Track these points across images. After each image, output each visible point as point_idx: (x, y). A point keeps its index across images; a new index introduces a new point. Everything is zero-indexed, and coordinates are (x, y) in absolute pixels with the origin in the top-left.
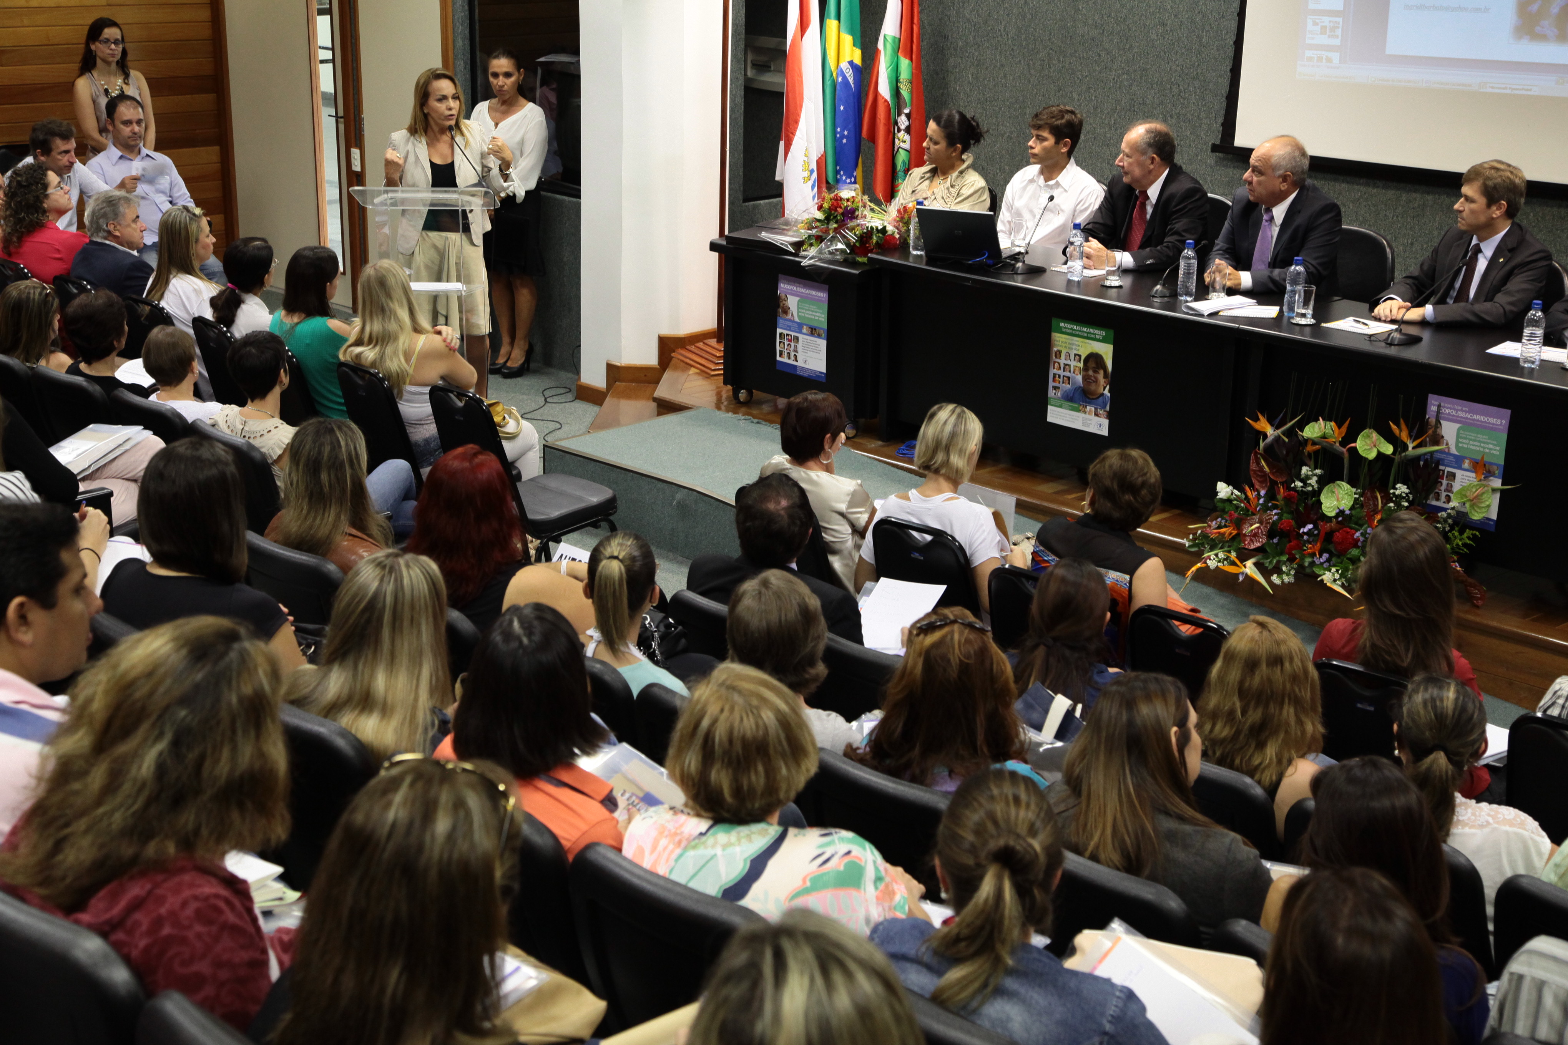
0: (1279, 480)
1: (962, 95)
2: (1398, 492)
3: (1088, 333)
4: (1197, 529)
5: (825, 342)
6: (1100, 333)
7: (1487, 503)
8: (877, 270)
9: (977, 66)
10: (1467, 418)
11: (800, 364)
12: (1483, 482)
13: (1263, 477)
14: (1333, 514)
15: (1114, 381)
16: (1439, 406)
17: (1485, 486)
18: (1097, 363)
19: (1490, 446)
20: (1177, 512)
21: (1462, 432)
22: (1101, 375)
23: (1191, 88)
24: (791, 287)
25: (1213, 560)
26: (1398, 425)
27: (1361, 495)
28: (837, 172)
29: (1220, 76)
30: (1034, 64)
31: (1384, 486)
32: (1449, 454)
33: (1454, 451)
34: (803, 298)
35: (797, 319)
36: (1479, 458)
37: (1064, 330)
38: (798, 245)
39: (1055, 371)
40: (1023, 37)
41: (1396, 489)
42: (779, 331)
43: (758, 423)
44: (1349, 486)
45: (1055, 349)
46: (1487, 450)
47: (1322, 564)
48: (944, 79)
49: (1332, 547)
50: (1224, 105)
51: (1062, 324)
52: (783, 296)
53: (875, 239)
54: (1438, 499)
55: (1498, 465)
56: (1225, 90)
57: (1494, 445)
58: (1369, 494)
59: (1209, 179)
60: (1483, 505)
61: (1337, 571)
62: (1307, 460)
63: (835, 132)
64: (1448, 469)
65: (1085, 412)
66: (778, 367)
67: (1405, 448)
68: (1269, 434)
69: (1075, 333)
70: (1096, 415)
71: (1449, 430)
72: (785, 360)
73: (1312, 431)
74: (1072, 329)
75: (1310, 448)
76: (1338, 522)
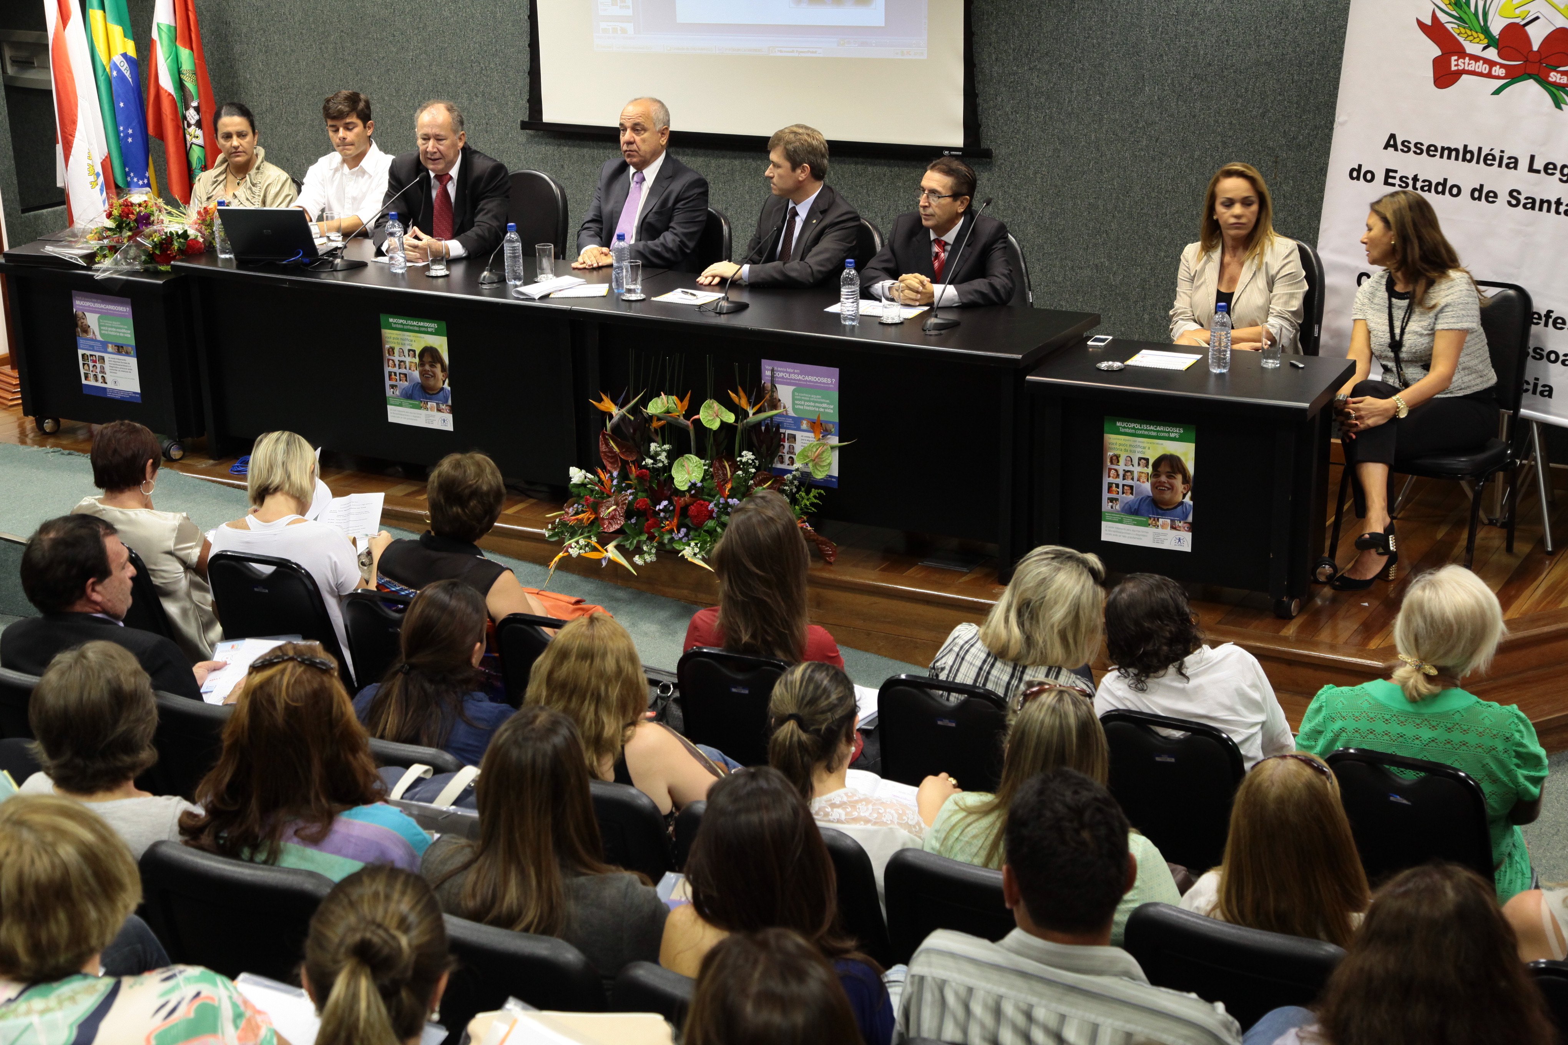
0: (630, 459)
1: (254, 84)
2: (744, 460)
3: (420, 327)
4: (556, 517)
5: (135, 360)
6: (432, 326)
7: (828, 461)
8: (182, 278)
9: (266, 52)
10: (799, 380)
11: (110, 385)
12: (822, 441)
13: (614, 457)
14: (685, 488)
15: (453, 373)
16: (773, 371)
17: (824, 445)
18: (432, 357)
19: (825, 405)
20: (533, 501)
21: (796, 394)
22: (438, 369)
23: (492, 66)
24: (88, 304)
25: (575, 548)
26: (737, 393)
27: (710, 466)
28: (127, 174)
29: (519, 52)
30: (327, 48)
31: (731, 455)
32: (787, 416)
33: (791, 413)
34: (103, 314)
35: (99, 338)
36: (816, 418)
37: (394, 326)
38: (90, 258)
39: (390, 369)
40: (311, 19)
41: (742, 456)
42: (80, 352)
43: (69, 454)
44: (697, 458)
45: (387, 346)
46: (822, 410)
47: (681, 539)
48: (231, 67)
49: (688, 521)
50: (528, 80)
51: (391, 320)
52: (80, 313)
53: (176, 245)
54: (782, 462)
55: (833, 423)
56: (526, 66)
57: (828, 404)
58: (717, 465)
59: (523, 157)
60: (825, 464)
61: (696, 544)
62: (654, 437)
63: (118, 132)
64: (788, 432)
65: (427, 409)
66: (85, 392)
67: (746, 414)
68: (614, 414)
69: (406, 327)
70: (439, 410)
71: (784, 393)
72: (92, 382)
73: (657, 406)
74: (402, 324)
75: (655, 424)
76: (692, 496)
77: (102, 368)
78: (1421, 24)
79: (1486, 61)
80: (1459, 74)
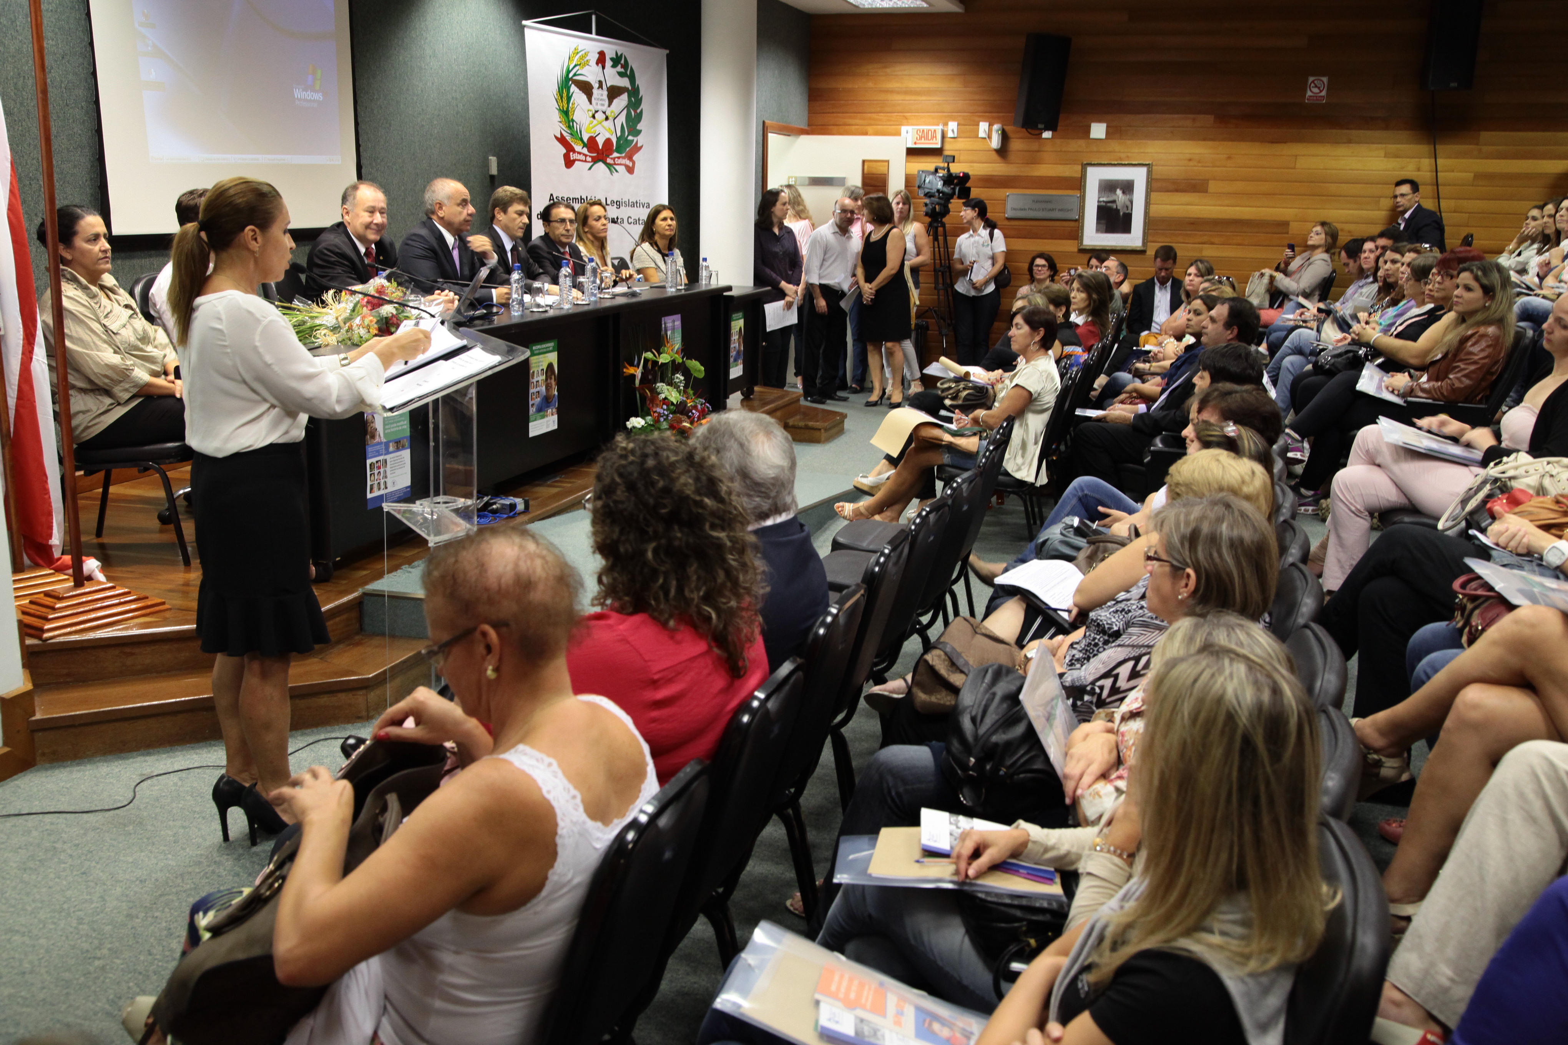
3: (546, 348)
5: (409, 452)
6: (552, 345)
10: (672, 326)
11: (388, 490)
16: (665, 323)
18: (551, 371)
21: (672, 335)
22: (553, 380)
35: (383, 439)
37: (535, 352)
42: (369, 462)
45: (531, 371)
46: (678, 342)
51: (534, 348)
52: (370, 418)
57: (679, 337)
65: (547, 416)
66: (367, 506)
68: (636, 373)
69: (541, 351)
70: (551, 414)
72: (375, 494)
74: (539, 349)
77: (385, 472)
78: (556, 137)
79: (584, 154)
80: (574, 161)
